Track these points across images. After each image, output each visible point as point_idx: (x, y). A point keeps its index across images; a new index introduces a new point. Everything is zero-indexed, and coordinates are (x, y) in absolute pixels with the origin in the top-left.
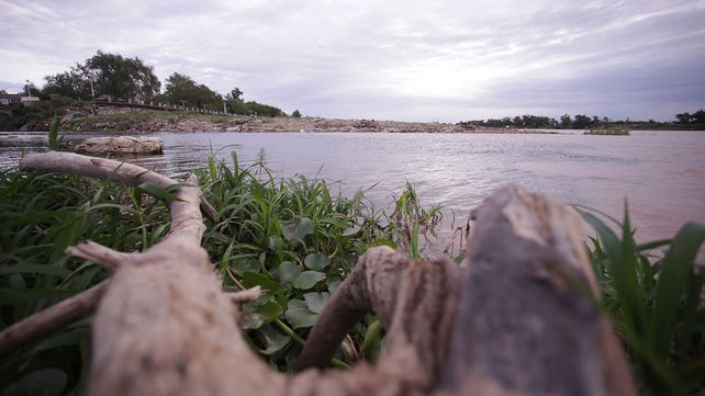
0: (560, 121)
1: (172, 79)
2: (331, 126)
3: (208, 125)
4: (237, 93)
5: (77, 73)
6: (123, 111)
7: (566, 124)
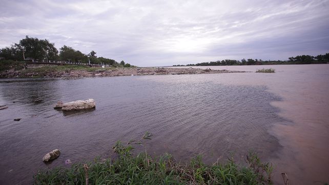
0: (241, 62)
1: (62, 49)
2: (145, 72)
3: (86, 73)
4: (93, 53)
5: (15, 48)
6: (41, 66)
7: (244, 63)
